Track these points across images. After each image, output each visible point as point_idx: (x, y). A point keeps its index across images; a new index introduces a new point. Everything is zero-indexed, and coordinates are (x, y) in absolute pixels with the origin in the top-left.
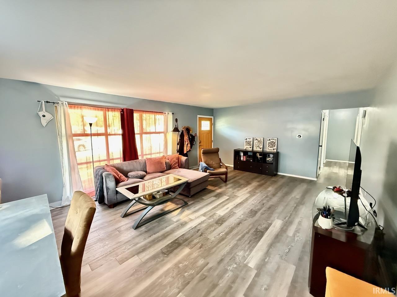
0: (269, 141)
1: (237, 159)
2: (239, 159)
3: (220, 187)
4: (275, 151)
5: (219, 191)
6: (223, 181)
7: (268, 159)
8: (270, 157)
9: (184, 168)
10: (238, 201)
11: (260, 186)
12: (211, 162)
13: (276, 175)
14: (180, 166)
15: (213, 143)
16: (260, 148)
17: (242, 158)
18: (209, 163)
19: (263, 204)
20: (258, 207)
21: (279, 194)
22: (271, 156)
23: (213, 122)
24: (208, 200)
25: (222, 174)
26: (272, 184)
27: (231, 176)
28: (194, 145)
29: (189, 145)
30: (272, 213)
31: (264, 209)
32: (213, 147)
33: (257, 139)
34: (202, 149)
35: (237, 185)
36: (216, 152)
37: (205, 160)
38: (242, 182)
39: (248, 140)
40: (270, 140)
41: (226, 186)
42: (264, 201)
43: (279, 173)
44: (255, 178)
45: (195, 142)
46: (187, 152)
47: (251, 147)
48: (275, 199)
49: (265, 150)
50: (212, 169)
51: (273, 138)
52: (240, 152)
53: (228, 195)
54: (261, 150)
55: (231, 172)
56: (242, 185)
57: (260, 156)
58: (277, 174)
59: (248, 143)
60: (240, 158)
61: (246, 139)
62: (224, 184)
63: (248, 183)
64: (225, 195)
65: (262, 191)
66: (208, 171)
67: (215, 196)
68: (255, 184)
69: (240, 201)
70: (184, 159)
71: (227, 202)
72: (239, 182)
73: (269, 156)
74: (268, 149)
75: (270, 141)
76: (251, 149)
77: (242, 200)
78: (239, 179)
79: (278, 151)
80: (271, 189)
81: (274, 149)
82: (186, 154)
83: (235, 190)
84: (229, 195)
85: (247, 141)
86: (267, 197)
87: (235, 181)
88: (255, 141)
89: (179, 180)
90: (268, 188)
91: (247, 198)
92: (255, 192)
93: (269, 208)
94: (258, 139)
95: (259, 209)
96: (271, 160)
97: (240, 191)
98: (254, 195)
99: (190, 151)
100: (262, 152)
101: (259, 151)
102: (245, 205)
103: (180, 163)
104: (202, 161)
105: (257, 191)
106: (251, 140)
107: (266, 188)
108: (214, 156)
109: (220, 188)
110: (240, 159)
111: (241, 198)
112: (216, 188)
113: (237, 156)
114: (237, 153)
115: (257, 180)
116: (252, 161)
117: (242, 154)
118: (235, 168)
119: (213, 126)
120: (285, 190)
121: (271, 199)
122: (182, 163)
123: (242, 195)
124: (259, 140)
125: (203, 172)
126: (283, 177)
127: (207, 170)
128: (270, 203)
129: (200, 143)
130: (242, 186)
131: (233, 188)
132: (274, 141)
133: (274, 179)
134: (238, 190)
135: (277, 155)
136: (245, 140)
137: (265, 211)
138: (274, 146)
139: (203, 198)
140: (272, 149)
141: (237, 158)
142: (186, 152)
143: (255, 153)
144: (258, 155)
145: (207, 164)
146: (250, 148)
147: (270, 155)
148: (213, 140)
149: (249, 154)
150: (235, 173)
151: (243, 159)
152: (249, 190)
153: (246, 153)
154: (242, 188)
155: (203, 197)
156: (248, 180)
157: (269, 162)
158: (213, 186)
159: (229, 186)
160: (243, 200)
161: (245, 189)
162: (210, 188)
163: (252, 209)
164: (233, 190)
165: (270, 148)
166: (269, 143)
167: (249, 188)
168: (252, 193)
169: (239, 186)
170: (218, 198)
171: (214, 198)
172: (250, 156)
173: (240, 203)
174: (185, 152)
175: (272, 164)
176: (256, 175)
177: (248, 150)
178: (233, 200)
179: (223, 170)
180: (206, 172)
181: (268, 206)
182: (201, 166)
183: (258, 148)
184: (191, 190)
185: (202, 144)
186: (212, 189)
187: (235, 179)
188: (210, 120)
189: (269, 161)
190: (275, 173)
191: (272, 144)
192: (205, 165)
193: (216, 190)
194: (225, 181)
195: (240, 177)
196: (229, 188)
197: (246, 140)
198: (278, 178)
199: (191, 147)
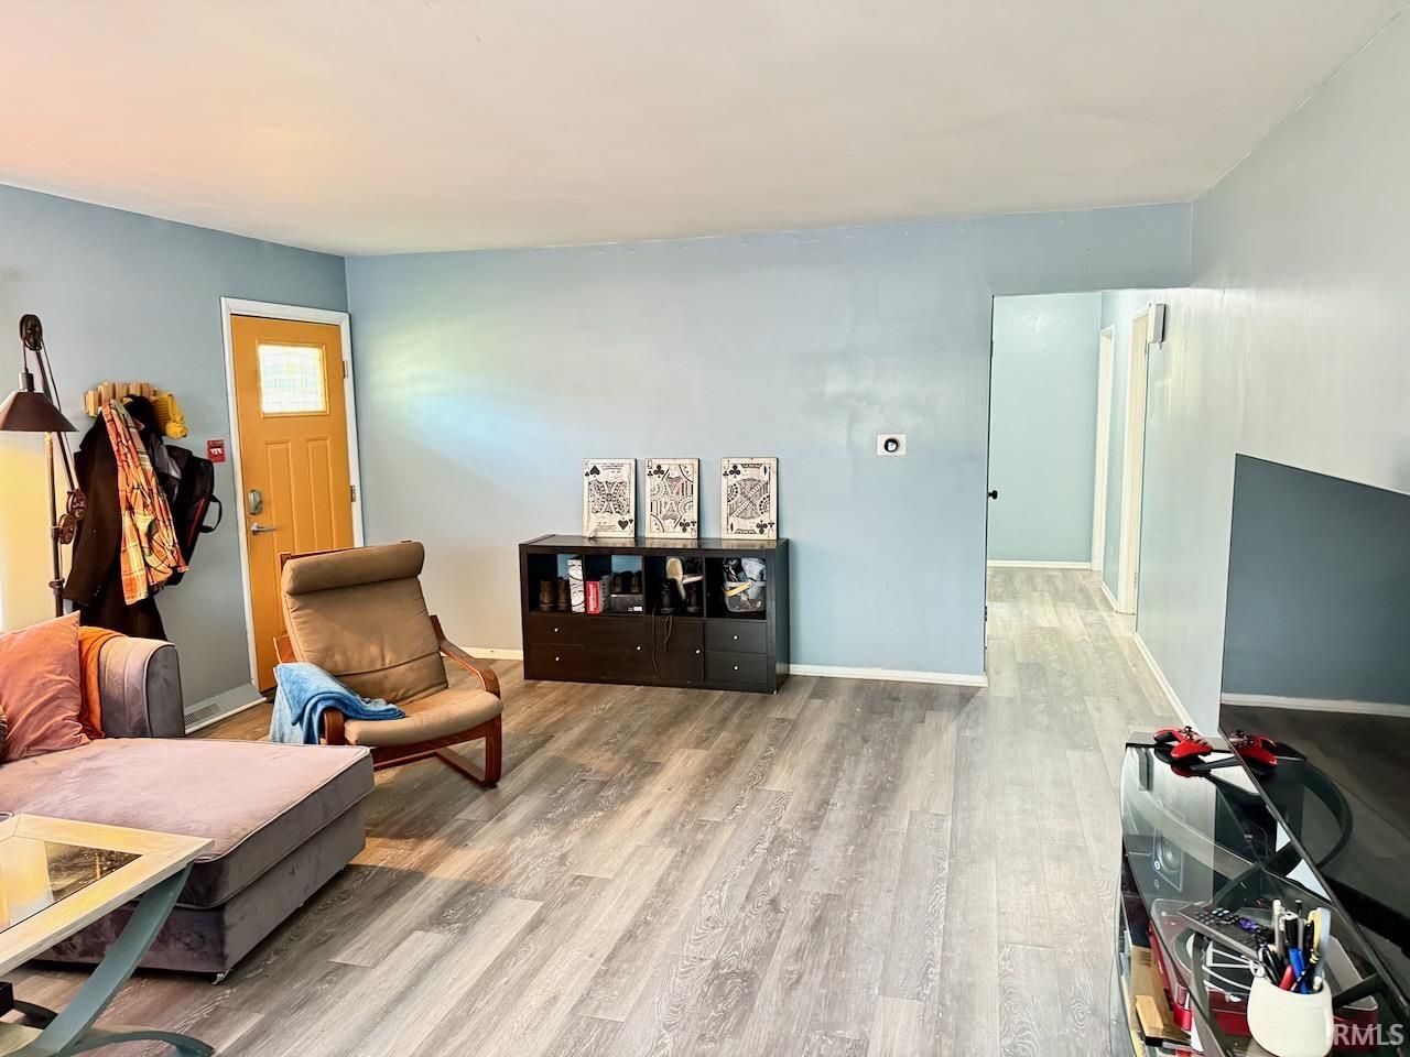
0: (732, 479)
1: (545, 607)
2: (555, 608)
3: (460, 830)
4: (770, 534)
5: (454, 868)
6: (467, 776)
7: (734, 589)
8: (745, 579)
9: (142, 731)
10: (609, 917)
11: (719, 769)
12: (367, 655)
13: (781, 683)
14: (96, 721)
15: (356, 507)
16: (684, 526)
17: (577, 600)
18: (348, 662)
19: (774, 902)
20: (747, 942)
21: (841, 813)
22: (753, 567)
23: (347, 357)
24: (383, 967)
25: (465, 731)
26: (778, 743)
27: (525, 731)
28: (208, 530)
29: (167, 536)
30: (842, 963)
31: (789, 941)
32: (358, 543)
33: (659, 471)
34: (290, 564)
35: (575, 794)
36: (403, 570)
37: (320, 646)
38: (599, 761)
39: (601, 477)
40: (735, 471)
41: (496, 814)
42: (776, 881)
43: (796, 669)
44: (677, 718)
45: (213, 506)
46: (152, 590)
47: (627, 518)
48: (829, 848)
49: (710, 533)
50: (380, 705)
51: (755, 461)
52: (560, 557)
53: (527, 889)
54: (691, 533)
55: (516, 694)
56: (603, 784)
57: (687, 571)
58: (787, 676)
59: (608, 496)
60: (563, 598)
61: (595, 471)
62: (477, 807)
63: (643, 766)
64: (509, 892)
65: (739, 810)
66: (353, 729)
67: (437, 920)
68: (682, 763)
69: (624, 921)
70: (127, 655)
71: (535, 947)
72: (584, 769)
73: (739, 569)
74: (725, 531)
75: (739, 477)
76: (629, 532)
77: (637, 906)
78: (580, 743)
79: (785, 535)
80: (787, 780)
81: (762, 527)
82: (148, 606)
83: (572, 839)
84: (535, 882)
85: (599, 487)
86: (779, 842)
87: (555, 765)
88: (650, 484)
89: (115, 861)
90: (765, 775)
91: (661, 881)
92: (700, 825)
93: (818, 925)
94: (664, 468)
95: (764, 953)
96: (752, 593)
97: (608, 839)
98: (700, 849)
99: (176, 578)
100: (695, 546)
101: (679, 545)
102: (664, 939)
103: (95, 695)
104: (291, 657)
105: (711, 815)
106: (626, 474)
107: (756, 782)
108: (384, 609)
109: (460, 839)
110: (562, 606)
111: (627, 894)
112: (429, 846)
113: (545, 585)
114: (539, 565)
115: (691, 730)
116: (640, 609)
117: (574, 571)
118: (538, 665)
119: (348, 383)
120: (860, 771)
121: (804, 851)
122: (114, 691)
123: (627, 861)
124: (675, 473)
125: (309, 740)
126: (823, 687)
127: (347, 718)
128: (813, 886)
129: (256, 510)
130: (610, 792)
131: (552, 822)
132: (759, 474)
133: (781, 709)
134: (592, 833)
135: (780, 558)
136: (586, 480)
137: (798, 954)
138: (764, 508)
139: (338, 959)
140: (751, 524)
141: (545, 598)
142: (142, 594)
143: (655, 560)
144: (675, 568)
145: (337, 676)
146: (623, 524)
147: (744, 561)
148: (354, 481)
149: (619, 564)
150: (539, 705)
151: (586, 601)
152: (661, 814)
153: (596, 560)
154: (611, 813)
155: (336, 953)
156: (634, 742)
157: (742, 605)
158: (399, 836)
159: (517, 815)
160: (645, 907)
161: (635, 809)
162: (380, 854)
163: (716, 965)
164: (554, 838)
165: (738, 523)
166: (733, 489)
167: (659, 798)
168: (687, 836)
169: (590, 802)
170: (463, 931)
171: (434, 940)
172: (625, 582)
173: (629, 936)
174: (136, 593)
175: (761, 614)
176: (673, 695)
177: (610, 543)
178: (578, 924)
179: (466, 701)
180: (338, 739)
181: (803, 912)
182: (294, 699)
183: (669, 523)
184: (230, 917)
185: (267, 519)
186: (405, 866)
187: (551, 750)
188: (324, 337)
189: (744, 598)
190: (780, 668)
191: (750, 495)
192: (321, 683)
193: (432, 861)
194: (490, 779)
195: (577, 732)
196: (522, 831)
197: (591, 477)
198: (801, 697)
199: (186, 548)
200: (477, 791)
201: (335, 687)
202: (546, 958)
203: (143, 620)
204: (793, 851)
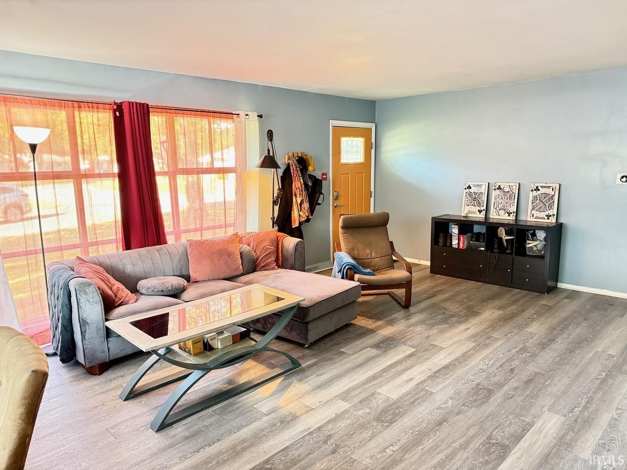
0: (535, 193)
1: (441, 244)
2: (445, 245)
3: (392, 320)
4: (553, 220)
5: (387, 331)
6: (399, 303)
7: (530, 244)
8: (537, 240)
9: (292, 268)
10: (440, 359)
11: (506, 320)
12: (366, 253)
13: (552, 290)
14: (280, 263)
15: (372, 199)
16: (509, 214)
17: (455, 242)
18: (359, 254)
19: (512, 370)
20: (496, 379)
21: (560, 345)
22: (541, 235)
23: (373, 141)
24: (356, 355)
25: (397, 284)
26: (539, 314)
27: (425, 292)
28: (319, 204)
29: (306, 205)
30: (536, 396)
31: (513, 383)
32: (372, 211)
33: (499, 188)
34: (342, 217)
35: (439, 317)
36: (381, 223)
37: (350, 247)
38: (453, 307)
39: (472, 190)
40: (537, 189)
41: (408, 317)
42: (516, 363)
43: (561, 285)
44: (493, 298)
45: (322, 196)
46: (300, 223)
47: (482, 209)
48: (546, 358)
49: (522, 217)
50: (368, 270)
51: (548, 185)
52: (450, 224)
53: (411, 344)
54: (512, 217)
55: (422, 279)
56: (452, 316)
57: (507, 234)
58: (556, 287)
59: (474, 199)
60: (449, 241)
61: (469, 187)
62: (401, 313)
63: (471, 312)
64: (404, 343)
65: (509, 335)
66: (357, 276)
67: (377, 346)
68: (489, 314)
69: (446, 362)
70: (290, 242)
71: (409, 363)
72: (446, 309)
73: (534, 235)
74: (530, 217)
75: (539, 192)
76: (482, 215)
77: (453, 358)
78: (446, 300)
79: (561, 220)
80: (537, 329)
81: (548, 216)
82: (299, 229)
83: (434, 331)
84: (415, 342)
85: (470, 194)
86: (524, 349)
87: (434, 305)
88: (494, 194)
89: (279, 299)
90: (527, 325)
91: (465, 353)
92: (490, 337)
93: (529, 381)
94: (502, 187)
95: (500, 385)
96: (539, 247)
97: (448, 335)
98: (486, 346)
100: (514, 223)
101: (506, 222)
102: (459, 372)
103: (280, 254)
104: (340, 250)
105: (495, 335)
106: (484, 189)
107: (521, 327)
108: (374, 237)
109: (391, 323)
110: (448, 244)
111: (450, 354)
112: (379, 323)
113: (441, 235)
114: (440, 227)
115: (498, 303)
116: (483, 249)
117: (455, 230)
118: (436, 269)
119: (373, 151)
120: (576, 332)
121: (534, 355)
122: (285, 253)
123: (454, 343)
124: (507, 189)
125: (343, 278)
126: (574, 294)
127: (355, 273)
128: (531, 368)
129: (336, 198)
130: (454, 319)
131: (427, 324)
132: (550, 191)
133: (546, 300)
134: (442, 331)
135: (556, 233)
136: (465, 191)
137: (516, 389)
138: (551, 207)
139: (342, 350)
140: (543, 215)
141: (441, 240)
142: (297, 225)
143: (492, 228)
144: (502, 233)
145: (354, 258)
146: (480, 211)
147: (537, 231)
148: (372, 189)
149: (477, 229)
150: (434, 283)
151: (459, 244)
152: (471, 331)
153: (466, 226)
154: (452, 326)
155: (342, 348)
156: (471, 303)
157: (534, 252)
158: (370, 318)
159: (414, 319)
160: (456, 360)
161: (463, 327)
162: (361, 322)
163: (478, 384)
164: (426, 330)
165: (536, 214)
166: (535, 198)
167: (474, 326)
168: (482, 340)
169: (445, 321)
170: (385, 351)
171: (374, 352)
172: (477, 237)
173: (446, 367)
174: (295, 224)
175: (543, 257)
176: (495, 288)
177: (473, 219)
178: (428, 359)
179: (399, 274)
180: (352, 279)
181: (524, 376)
182: (339, 263)
183: (502, 212)
184: (310, 326)
185: (340, 202)
186: (370, 327)
187: (434, 300)
188: (365, 133)
189: (535, 248)
190: (550, 283)
191: (543, 201)
192: (348, 259)
193: (380, 328)
194: (406, 305)
195: (446, 295)
196: (415, 325)
197: (467, 190)
198: (558, 298)
199: (312, 210)
200: (401, 309)
201: (352, 261)
202: (412, 367)
203: (297, 232)
204: (529, 354)
